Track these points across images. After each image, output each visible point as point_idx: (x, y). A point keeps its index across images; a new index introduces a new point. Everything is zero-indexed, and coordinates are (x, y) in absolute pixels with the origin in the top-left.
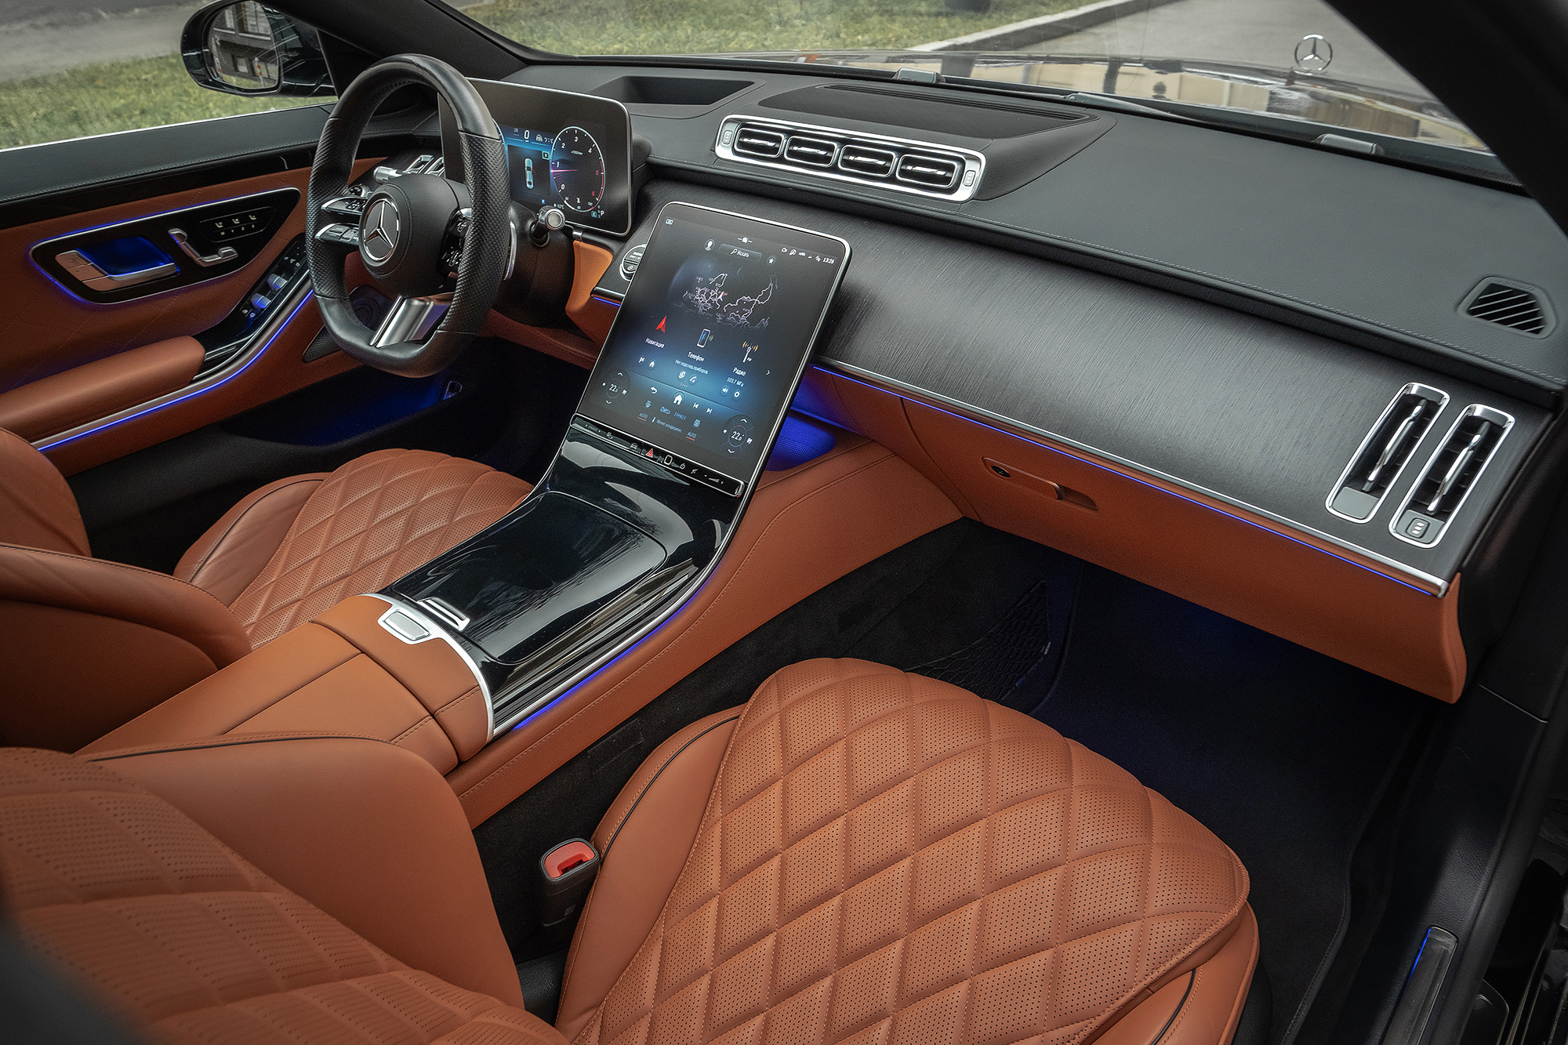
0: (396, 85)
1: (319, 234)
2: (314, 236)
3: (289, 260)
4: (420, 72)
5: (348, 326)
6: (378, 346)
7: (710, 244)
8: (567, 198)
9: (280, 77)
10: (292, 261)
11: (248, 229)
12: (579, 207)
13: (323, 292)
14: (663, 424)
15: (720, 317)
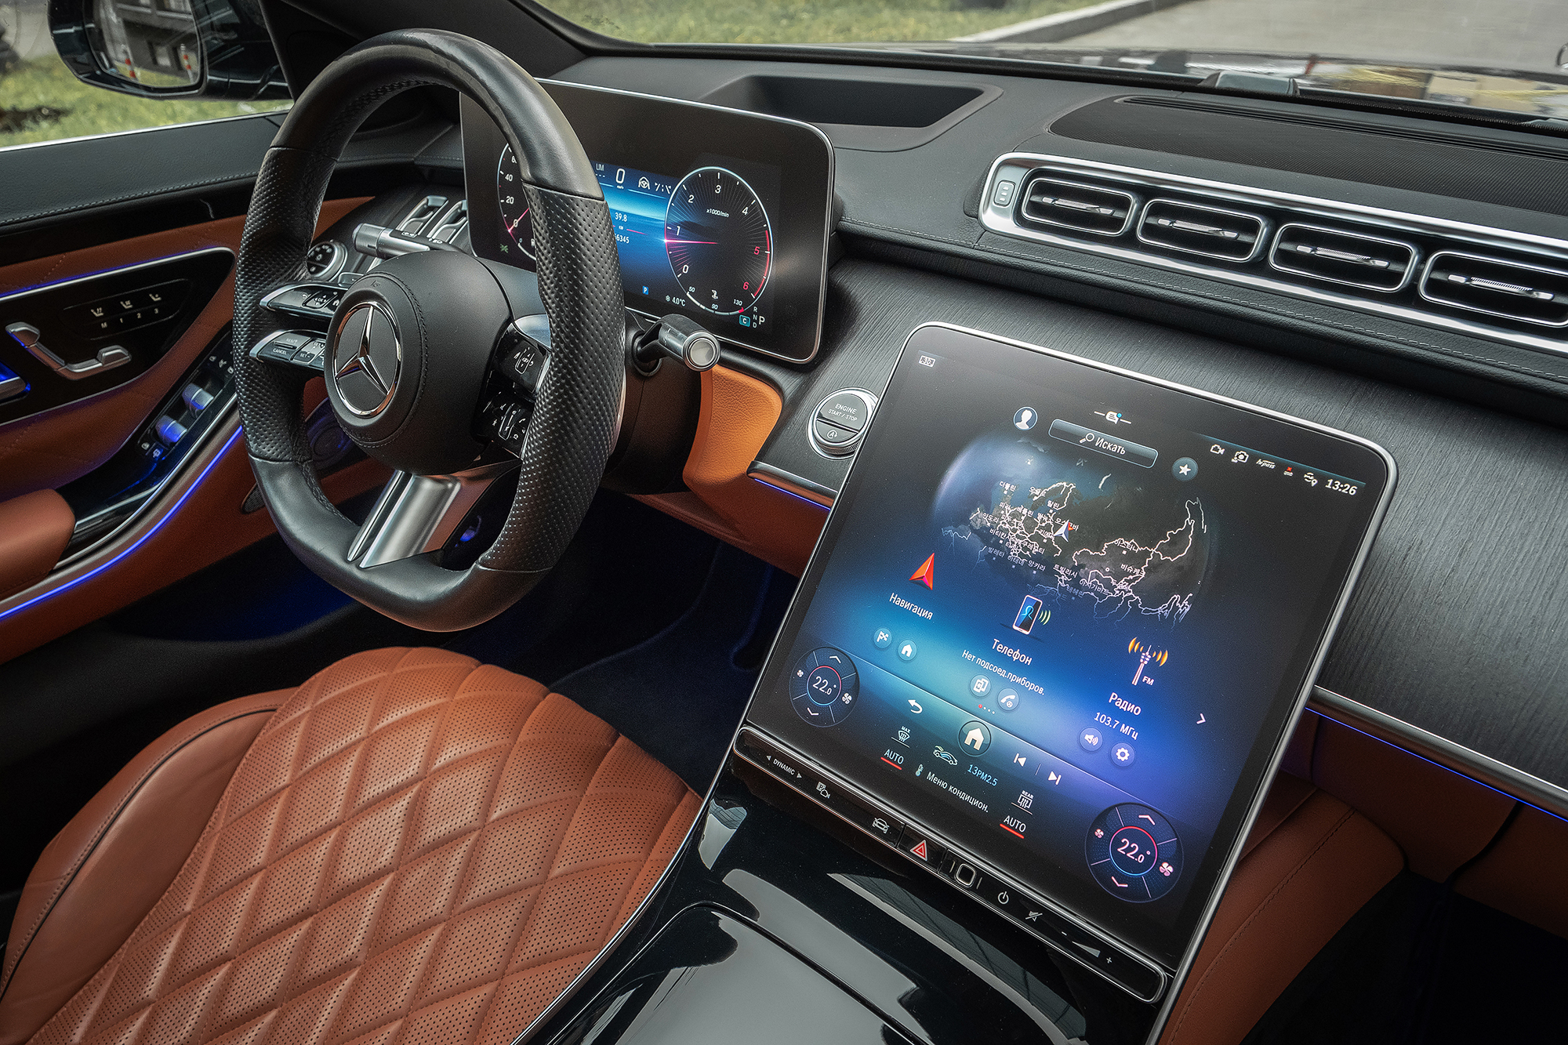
0: (392, 89)
1: (255, 351)
2: (247, 353)
3: (217, 361)
4: (443, 63)
5: (311, 517)
6: (362, 565)
7: (1027, 415)
8: (692, 289)
9: (202, 68)
10: (222, 363)
11: (148, 316)
12: (714, 306)
13: (264, 449)
14: (944, 785)
15: (1063, 575)
